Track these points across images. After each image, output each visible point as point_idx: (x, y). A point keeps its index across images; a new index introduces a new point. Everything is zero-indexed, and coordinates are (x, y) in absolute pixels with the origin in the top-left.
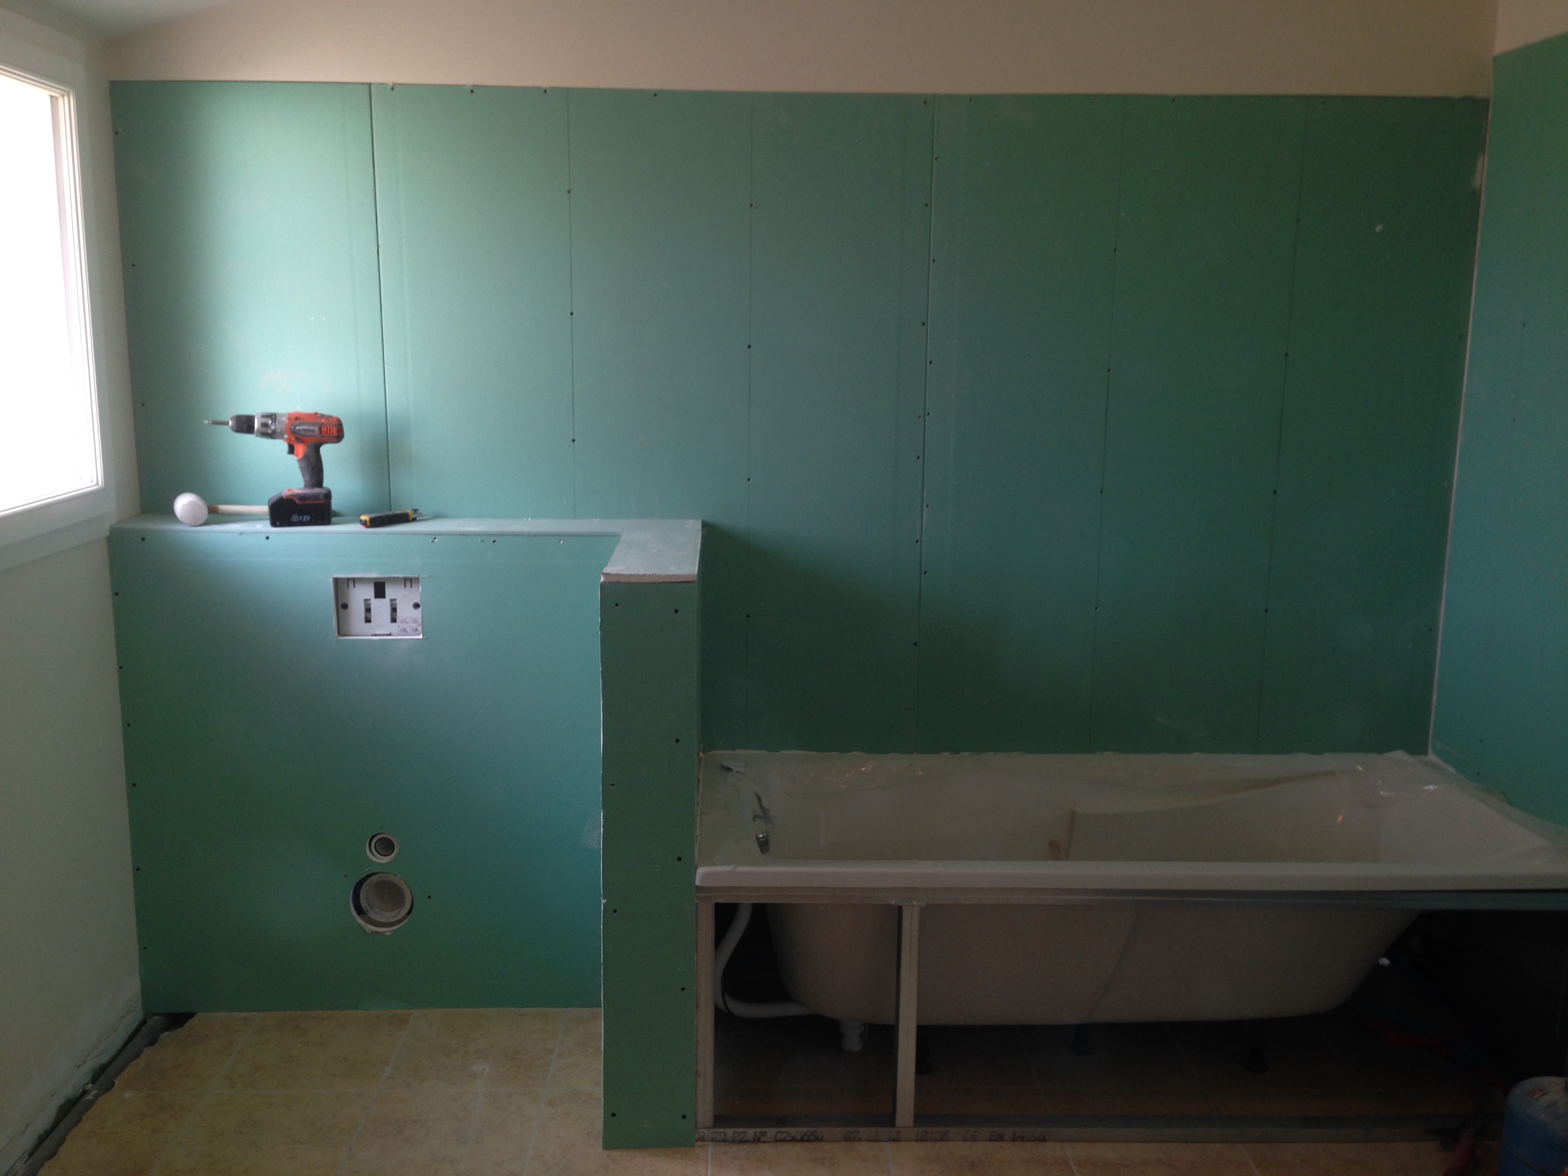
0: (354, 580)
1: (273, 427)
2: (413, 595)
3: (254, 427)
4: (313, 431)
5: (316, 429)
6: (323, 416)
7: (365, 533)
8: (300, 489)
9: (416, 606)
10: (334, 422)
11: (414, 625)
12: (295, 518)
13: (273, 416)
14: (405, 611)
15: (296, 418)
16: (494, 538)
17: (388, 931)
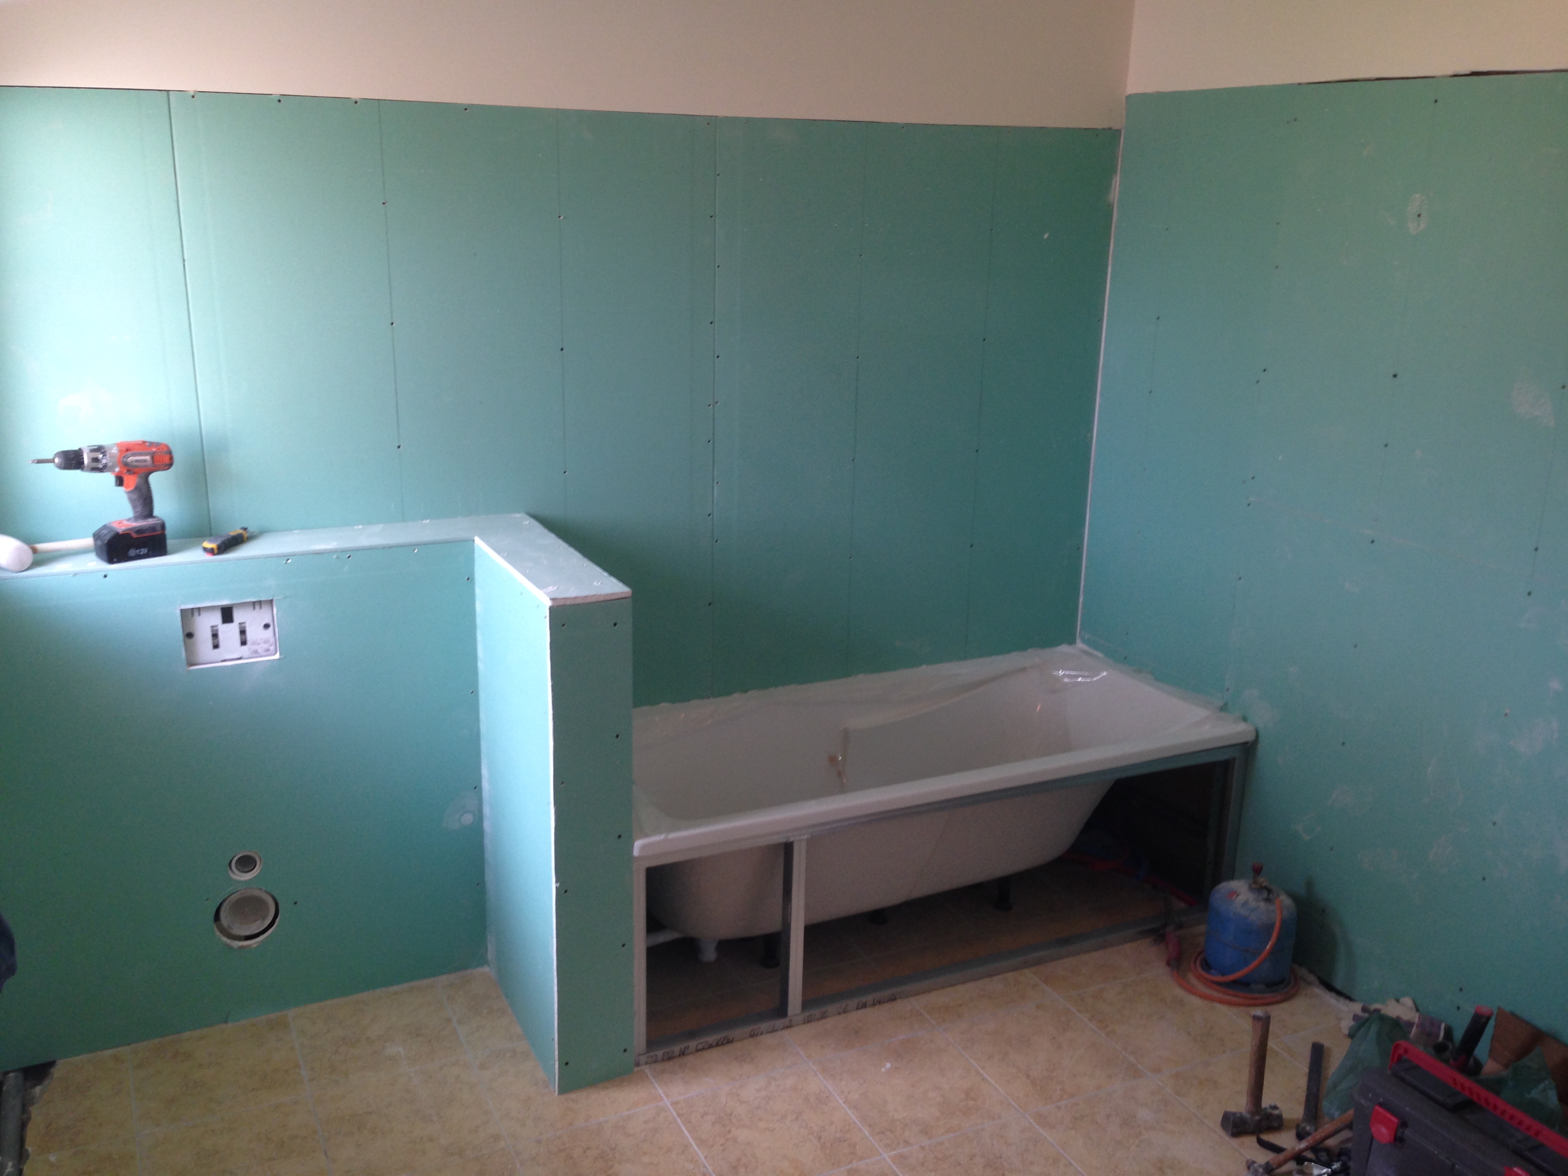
0: (199, 609)
1: (104, 461)
2: (264, 616)
3: (83, 463)
4: (145, 461)
5: (148, 458)
6: (152, 444)
7: (210, 561)
8: (129, 520)
9: (267, 626)
10: (165, 449)
11: (266, 646)
12: (132, 553)
13: (100, 449)
14: (255, 633)
15: (127, 449)
16: (348, 554)
17: (254, 944)
